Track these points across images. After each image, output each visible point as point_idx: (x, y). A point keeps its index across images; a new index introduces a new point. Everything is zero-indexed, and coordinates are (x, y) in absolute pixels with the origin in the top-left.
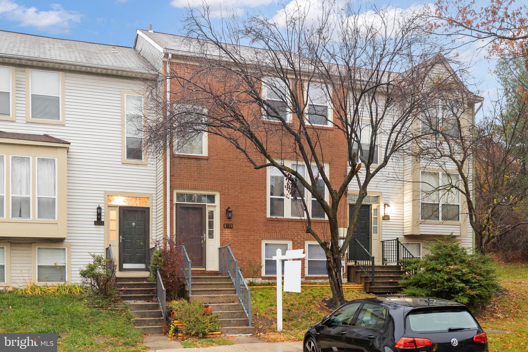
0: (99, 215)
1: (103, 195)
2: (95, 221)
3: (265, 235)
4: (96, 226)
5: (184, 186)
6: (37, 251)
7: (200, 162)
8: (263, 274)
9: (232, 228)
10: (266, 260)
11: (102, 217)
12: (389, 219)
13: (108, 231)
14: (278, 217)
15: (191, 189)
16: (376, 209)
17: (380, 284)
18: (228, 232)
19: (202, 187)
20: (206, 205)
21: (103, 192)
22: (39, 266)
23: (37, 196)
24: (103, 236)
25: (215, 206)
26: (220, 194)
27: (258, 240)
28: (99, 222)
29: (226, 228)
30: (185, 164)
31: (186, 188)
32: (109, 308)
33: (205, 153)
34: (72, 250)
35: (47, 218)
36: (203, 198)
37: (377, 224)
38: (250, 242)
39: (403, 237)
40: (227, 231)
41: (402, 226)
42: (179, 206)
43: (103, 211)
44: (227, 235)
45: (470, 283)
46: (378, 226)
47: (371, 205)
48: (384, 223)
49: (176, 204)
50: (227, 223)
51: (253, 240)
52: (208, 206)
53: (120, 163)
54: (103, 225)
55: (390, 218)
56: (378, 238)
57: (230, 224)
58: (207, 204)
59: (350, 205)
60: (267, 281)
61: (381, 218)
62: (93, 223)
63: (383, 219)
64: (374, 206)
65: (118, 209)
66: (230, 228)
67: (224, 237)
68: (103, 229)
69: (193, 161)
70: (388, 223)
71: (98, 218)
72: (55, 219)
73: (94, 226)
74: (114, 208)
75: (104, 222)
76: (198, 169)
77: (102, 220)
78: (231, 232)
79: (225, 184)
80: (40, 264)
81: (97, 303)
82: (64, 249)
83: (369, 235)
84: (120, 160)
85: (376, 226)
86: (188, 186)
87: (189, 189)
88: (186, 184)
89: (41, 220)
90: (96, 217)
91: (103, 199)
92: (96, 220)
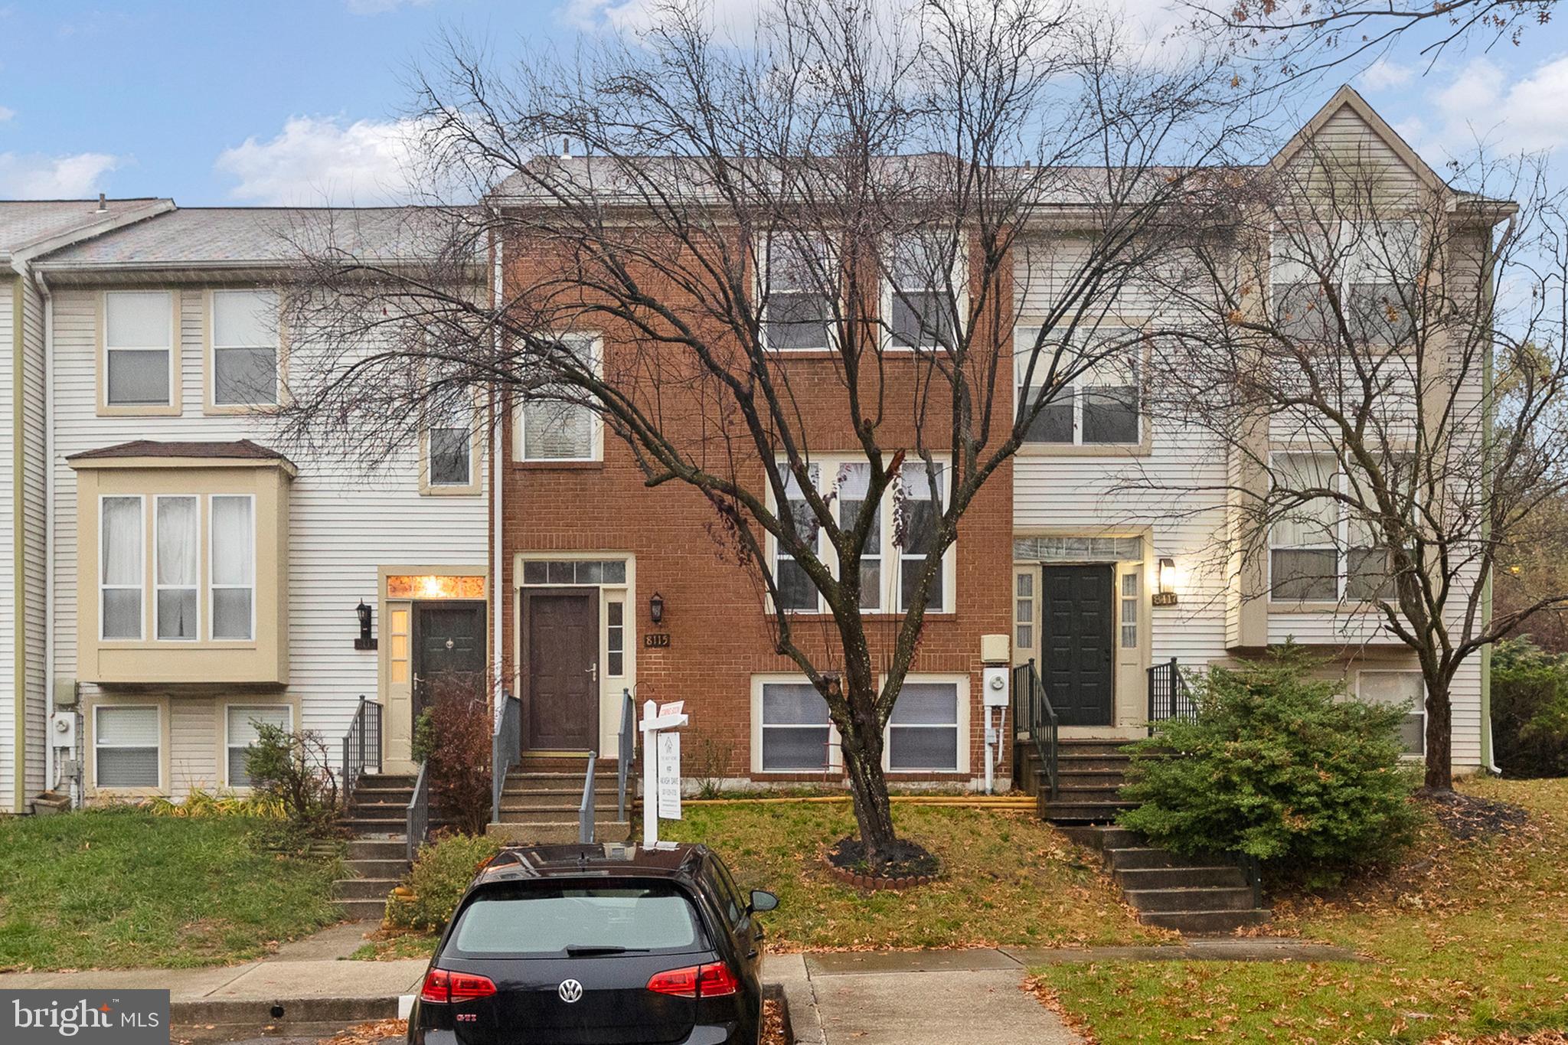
0: (366, 622)
1: (375, 576)
2: (356, 641)
3: (760, 660)
4: (358, 652)
5: (539, 542)
6: (226, 714)
7: (583, 476)
8: (757, 766)
9: (668, 645)
10: (764, 729)
11: (374, 629)
12: (1176, 603)
13: (387, 664)
14: (801, 612)
15: (560, 549)
16: (1134, 576)
17: (1083, 795)
18: (655, 658)
19: (586, 542)
20: (598, 588)
21: (375, 569)
22: (231, 750)
23: (211, 586)
24: (375, 674)
25: (625, 590)
26: (637, 558)
27: (740, 675)
28: (366, 642)
29: (651, 646)
30: (541, 485)
31: (545, 547)
32: (300, 852)
33: (597, 455)
34: (306, 711)
35: (235, 636)
36: (594, 571)
37: (1134, 620)
38: (717, 681)
39: (1224, 653)
40: (655, 655)
41: (1221, 622)
42: (527, 595)
43: (374, 614)
44: (655, 663)
45: (1295, 793)
46: (1138, 624)
47: (1115, 563)
48: (1157, 614)
49: (522, 589)
50: (656, 631)
51: (727, 675)
52: (604, 590)
53: (417, 495)
54: (376, 648)
55: (1180, 599)
56: (1138, 660)
57: (662, 636)
58: (602, 586)
59: (1044, 567)
60: (766, 785)
61: (1149, 601)
62: (353, 644)
63: (1154, 604)
64: (1124, 569)
65: (409, 608)
66: (661, 646)
67: (646, 669)
68: (375, 659)
69: (563, 478)
70: (1171, 615)
71: (363, 632)
72: (250, 637)
73: (354, 652)
74: (399, 607)
75: (376, 640)
76: (578, 495)
77: (374, 636)
78: (664, 658)
79: (647, 530)
80: (232, 745)
81: (274, 838)
82: (288, 708)
83: (1108, 652)
84: (416, 487)
85: (1133, 624)
86: (551, 542)
87: (552, 549)
88: (545, 536)
89: (221, 642)
90: (359, 629)
91: (375, 584)
92: (359, 636)
